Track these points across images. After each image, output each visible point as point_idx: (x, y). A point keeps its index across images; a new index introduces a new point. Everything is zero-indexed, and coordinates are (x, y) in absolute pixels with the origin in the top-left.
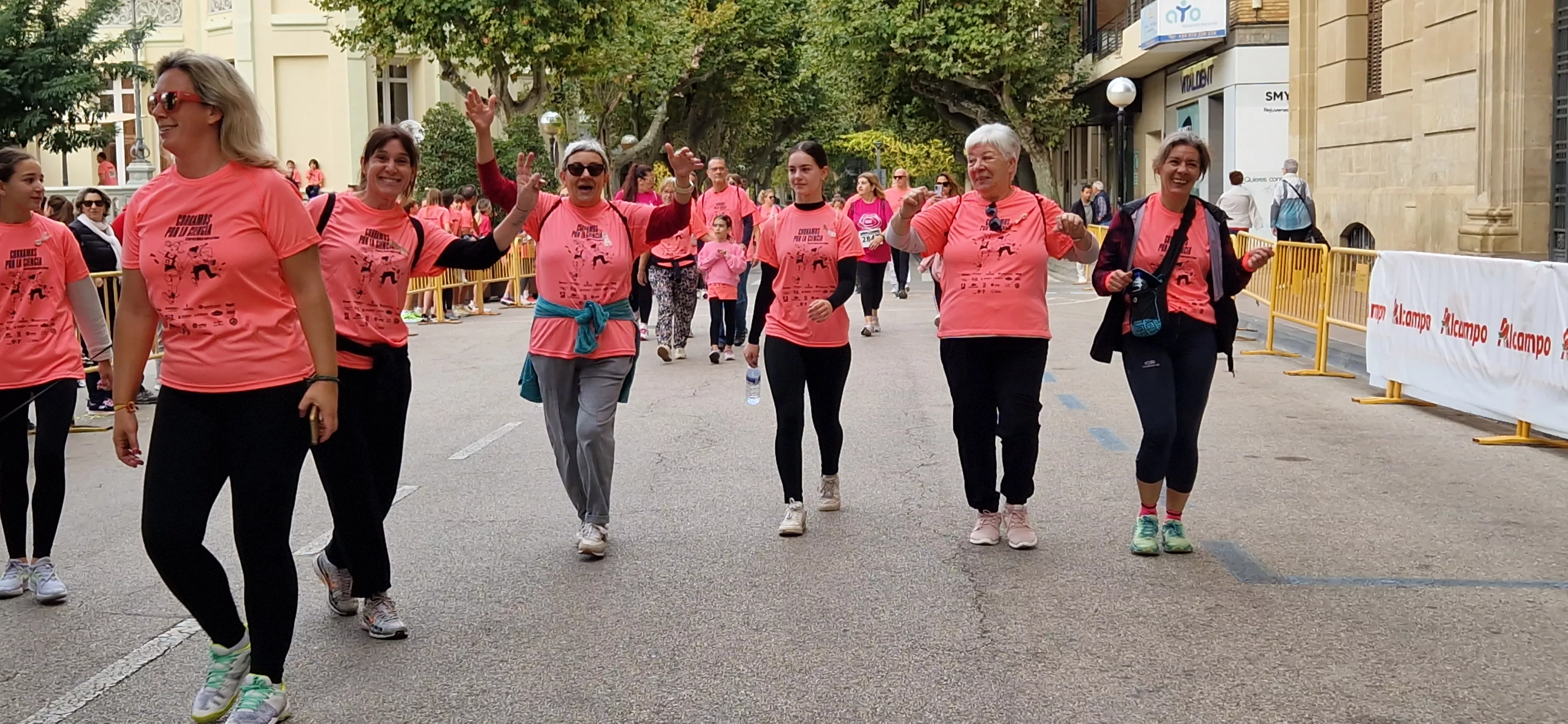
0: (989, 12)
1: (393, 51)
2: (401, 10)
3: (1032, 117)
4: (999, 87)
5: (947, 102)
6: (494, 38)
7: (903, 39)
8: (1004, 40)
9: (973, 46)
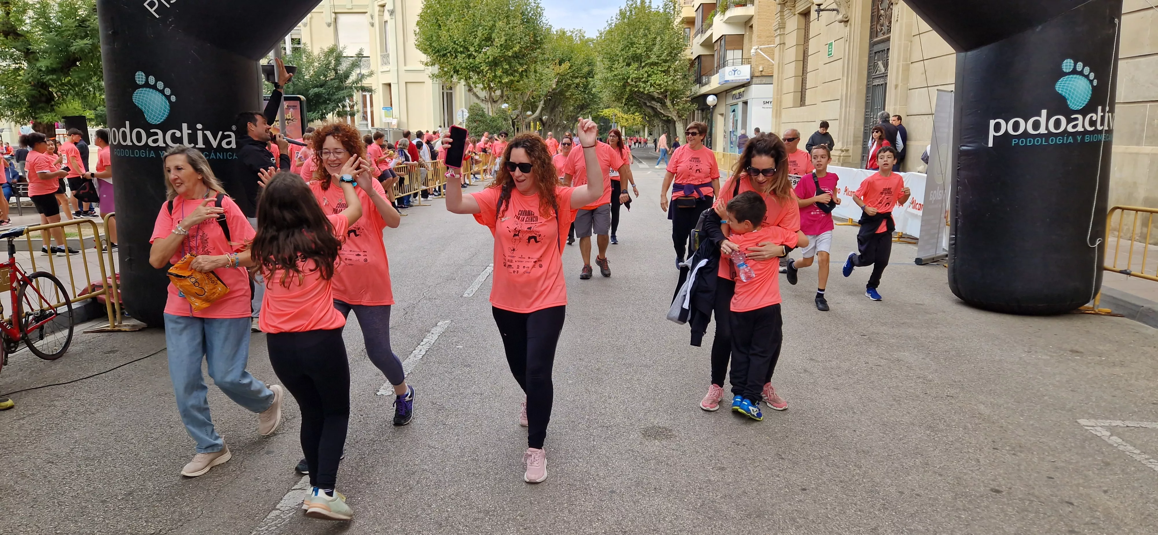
0: (663, 69)
1: (451, 82)
4: (666, 96)
5: (646, 101)
6: (489, 77)
7: (632, 79)
8: (668, 80)
9: (657, 81)
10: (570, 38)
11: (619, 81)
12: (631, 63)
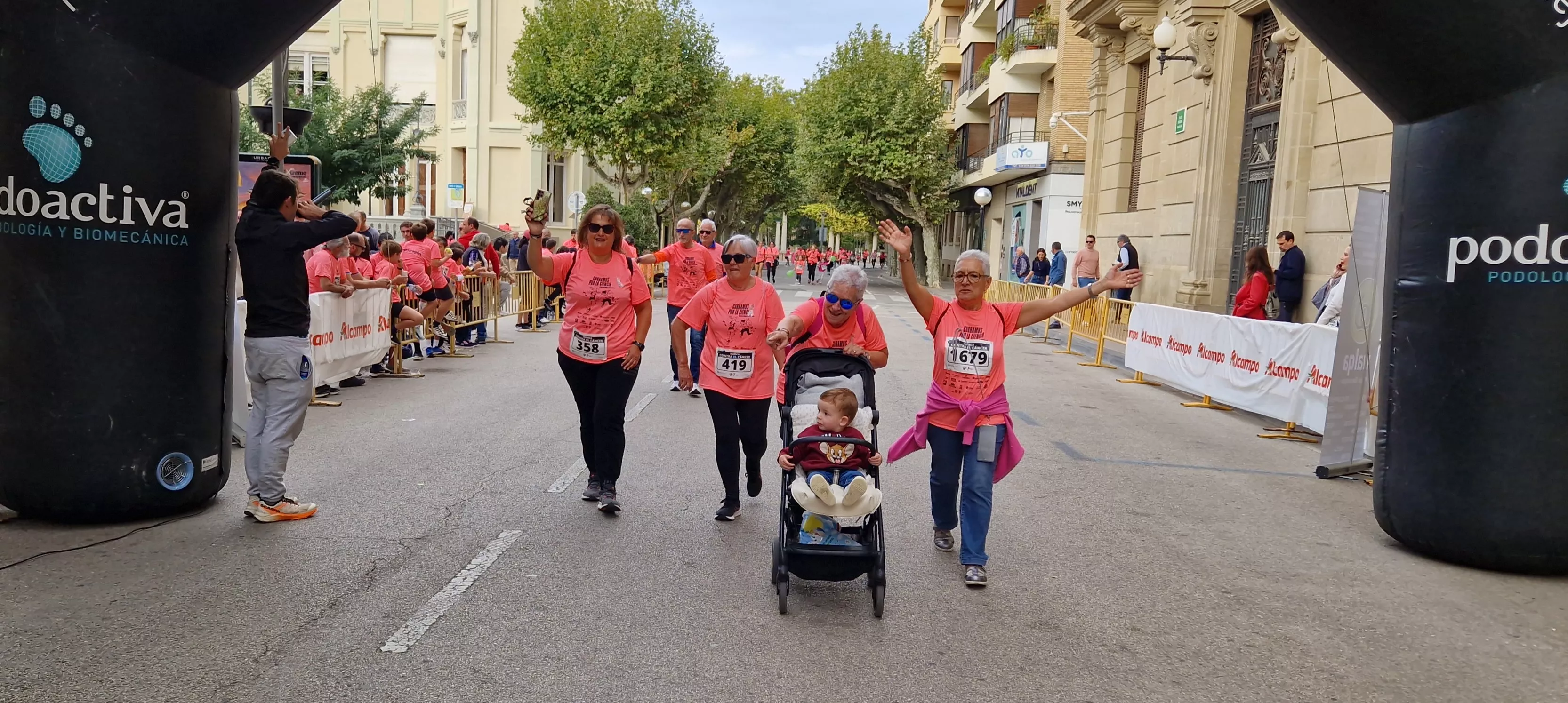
0: (905, 144)
1: (562, 149)
2: (569, 126)
3: (926, 206)
4: (908, 187)
5: (876, 194)
6: (623, 144)
7: (854, 157)
8: (914, 161)
9: (895, 163)
10: (759, 90)
11: (833, 159)
12: (853, 131)
